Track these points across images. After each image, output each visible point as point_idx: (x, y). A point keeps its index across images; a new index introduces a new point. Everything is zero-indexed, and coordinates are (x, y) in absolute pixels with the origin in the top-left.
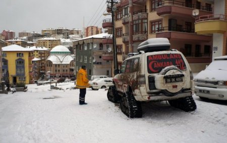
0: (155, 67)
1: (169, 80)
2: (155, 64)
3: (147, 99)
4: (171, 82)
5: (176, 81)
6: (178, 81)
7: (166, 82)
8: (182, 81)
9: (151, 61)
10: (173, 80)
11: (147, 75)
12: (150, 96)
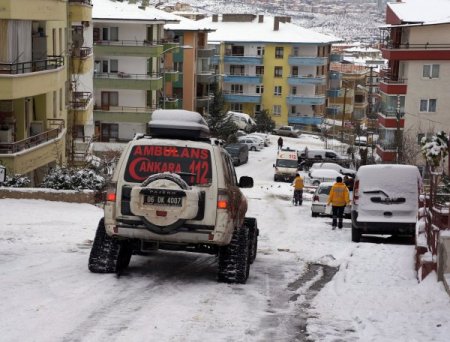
0: (141, 169)
1: (151, 199)
2: (144, 163)
3: (113, 232)
4: (155, 202)
5: (166, 202)
6: (171, 204)
7: (146, 202)
8: (180, 204)
9: (138, 156)
10: (162, 200)
11: (121, 182)
12: (118, 226)
